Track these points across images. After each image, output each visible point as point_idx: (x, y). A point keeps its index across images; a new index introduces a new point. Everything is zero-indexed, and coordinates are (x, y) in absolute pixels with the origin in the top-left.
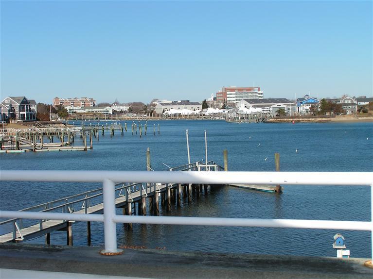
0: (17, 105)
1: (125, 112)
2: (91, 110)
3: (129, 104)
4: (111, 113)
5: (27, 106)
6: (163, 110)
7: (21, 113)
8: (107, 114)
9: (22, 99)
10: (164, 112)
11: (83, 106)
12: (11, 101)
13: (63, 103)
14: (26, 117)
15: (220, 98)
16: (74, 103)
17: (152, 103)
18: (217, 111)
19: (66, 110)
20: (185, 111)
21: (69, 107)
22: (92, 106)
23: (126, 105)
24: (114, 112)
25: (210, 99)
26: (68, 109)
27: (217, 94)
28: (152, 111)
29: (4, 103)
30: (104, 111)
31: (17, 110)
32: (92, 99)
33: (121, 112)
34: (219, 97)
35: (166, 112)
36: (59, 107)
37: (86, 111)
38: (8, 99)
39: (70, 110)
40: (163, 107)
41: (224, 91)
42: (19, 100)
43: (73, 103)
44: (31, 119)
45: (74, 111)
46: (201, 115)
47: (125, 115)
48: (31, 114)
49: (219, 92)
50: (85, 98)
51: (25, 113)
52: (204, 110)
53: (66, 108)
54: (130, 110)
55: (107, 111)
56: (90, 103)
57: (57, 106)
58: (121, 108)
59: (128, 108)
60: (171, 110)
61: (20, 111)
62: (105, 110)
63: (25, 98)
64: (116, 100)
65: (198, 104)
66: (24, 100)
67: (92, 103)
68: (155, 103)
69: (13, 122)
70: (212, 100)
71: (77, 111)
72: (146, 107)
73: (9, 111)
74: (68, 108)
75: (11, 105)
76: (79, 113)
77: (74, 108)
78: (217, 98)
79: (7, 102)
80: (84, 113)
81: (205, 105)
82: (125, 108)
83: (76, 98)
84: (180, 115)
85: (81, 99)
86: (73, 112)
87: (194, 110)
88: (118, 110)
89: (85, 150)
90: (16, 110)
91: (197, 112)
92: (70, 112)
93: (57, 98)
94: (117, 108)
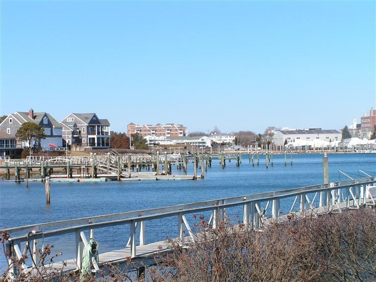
0: (83, 125)
1: (229, 144)
2: (180, 141)
3: (235, 134)
4: (210, 146)
5: (98, 126)
6: (284, 140)
7: (90, 136)
8: (204, 146)
9: (92, 117)
10: (286, 143)
11: (169, 135)
12: (76, 119)
13: (140, 131)
14: (96, 142)
15: (366, 125)
16: (156, 130)
17: (267, 132)
18: (365, 141)
19: (145, 141)
20: (318, 142)
21: (149, 136)
22: (182, 135)
23: (230, 135)
24: (214, 144)
25: (352, 126)
26: (148, 140)
27: (362, 118)
28: (269, 143)
29: (65, 122)
30: (199, 143)
31: (84, 132)
32: (181, 126)
33: (223, 144)
34: (364, 123)
35: (289, 143)
36: (136, 137)
37: (173, 142)
38: (71, 116)
39: (150, 141)
40: (285, 137)
41: (372, 115)
42: (87, 118)
43: (154, 132)
44: (103, 145)
45: (157, 142)
46: (341, 148)
47: (229, 149)
48: (103, 138)
49: (365, 116)
50: (172, 124)
51: (95, 137)
52: (345, 141)
53: (144, 138)
54: (236, 142)
55: (204, 143)
56: (179, 131)
57: (132, 135)
58: (223, 138)
59: (234, 138)
60: (296, 140)
61: (88, 133)
62: (200, 140)
63: (95, 116)
64: (216, 128)
65: (335, 132)
66: (95, 119)
67: (182, 131)
68: (273, 131)
69: (78, 149)
70: (355, 128)
71: (159, 142)
72: (259, 138)
73: (73, 133)
74: (148, 138)
75: (75, 125)
76: (162, 146)
77: (157, 138)
78: (363, 125)
79: (70, 120)
80: (171, 146)
81: (346, 134)
82: (230, 139)
83: (159, 124)
84: (310, 148)
85: (166, 126)
86: (154, 144)
87: (331, 141)
88: (218, 142)
89: (194, 178)
90: (82, 132)
91: (335, 143)
92: (150, 144)
93: (132, 124)
94: (216, 139)
